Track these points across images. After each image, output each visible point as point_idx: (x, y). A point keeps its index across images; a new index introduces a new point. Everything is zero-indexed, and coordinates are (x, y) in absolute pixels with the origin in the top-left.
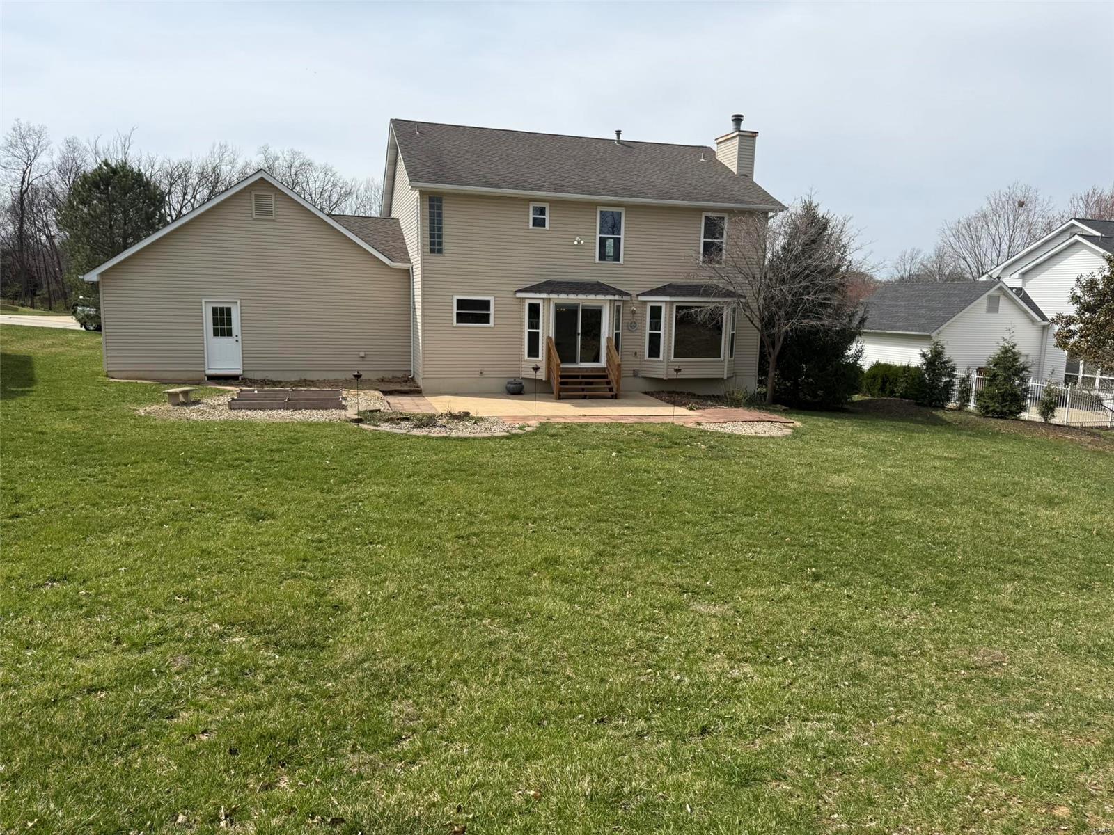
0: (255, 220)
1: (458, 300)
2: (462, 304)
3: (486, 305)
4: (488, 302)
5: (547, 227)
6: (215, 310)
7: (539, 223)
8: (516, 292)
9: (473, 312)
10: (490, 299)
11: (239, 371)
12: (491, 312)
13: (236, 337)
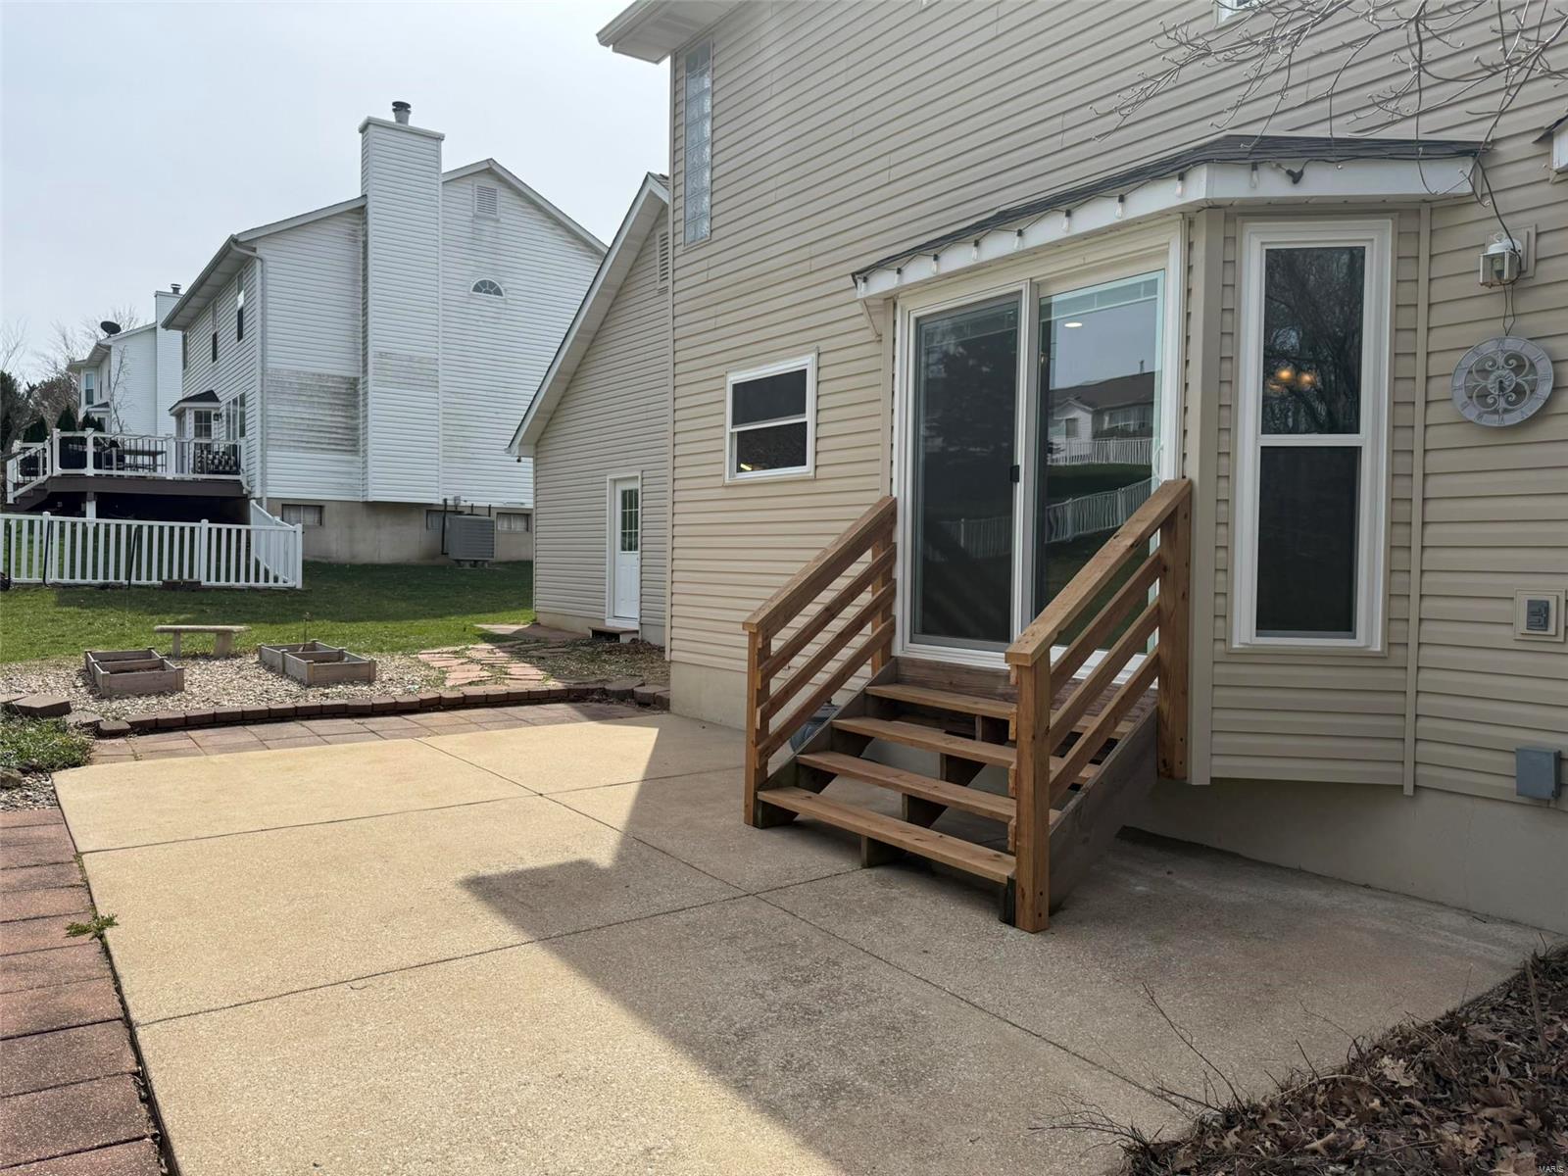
0: (661, 291)
1: (738, 388)
4: (800, 378)
6: (624, 493)
10: (806, 361)
11: (635, 626)
12: (809, 417)
13: (638, 552)
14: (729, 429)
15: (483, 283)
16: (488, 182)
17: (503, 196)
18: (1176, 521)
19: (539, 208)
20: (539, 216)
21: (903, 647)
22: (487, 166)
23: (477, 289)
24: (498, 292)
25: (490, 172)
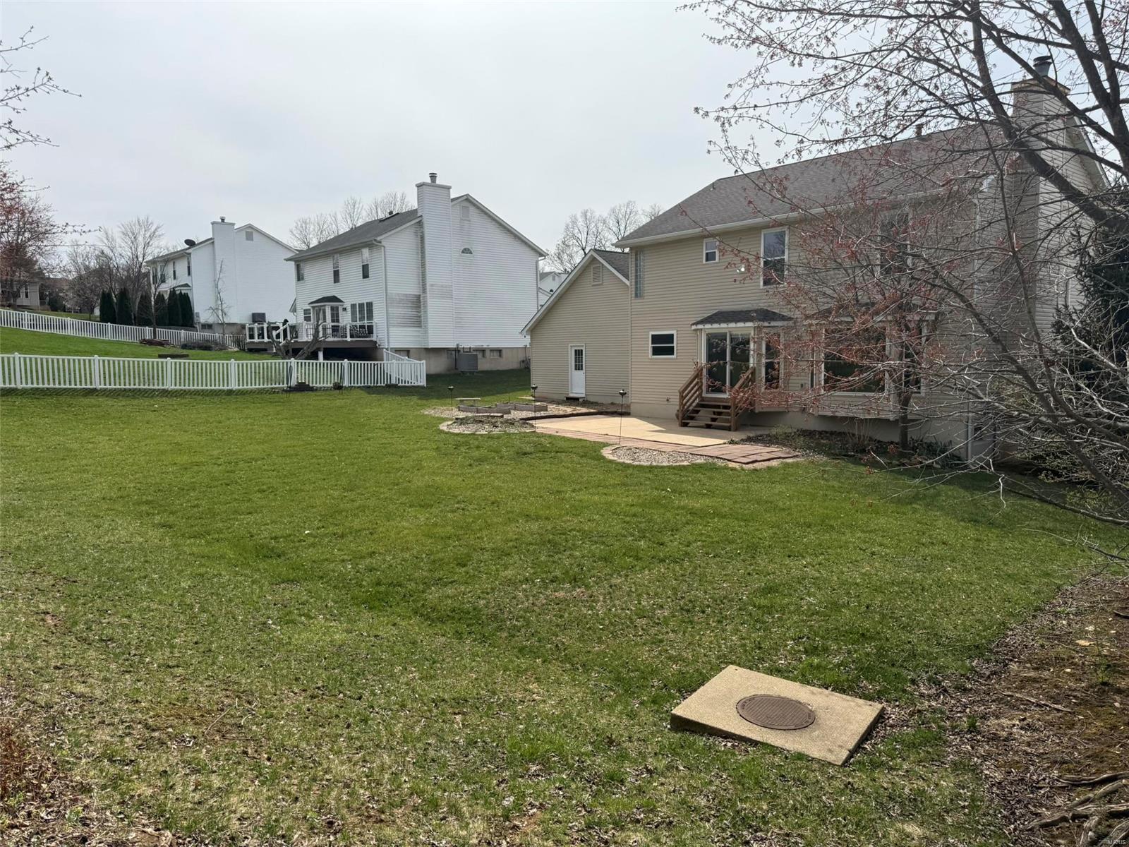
0: (593, 285)
1: (653, 336)
2: (656, 339)
3: (669, 338)
4: (672, 336)
5: (717, 260)
6: (576, 351)
7: (710, 257)
8: (693, 324)
9: (663, 345)
10: (674, 332)
11: (584, 396)
12: (675, 345)
13: (584, 371)
14: (650, 345)
15: (465, 249)
16: (466, 204)
17: (472, 209)
18: (753, 373)
19: (486, 213)
20: (485, 217)
21: (704, 395)
22: (465, 197)
23: (463, 252)
24: (471, 253)
25: (468, 200)
